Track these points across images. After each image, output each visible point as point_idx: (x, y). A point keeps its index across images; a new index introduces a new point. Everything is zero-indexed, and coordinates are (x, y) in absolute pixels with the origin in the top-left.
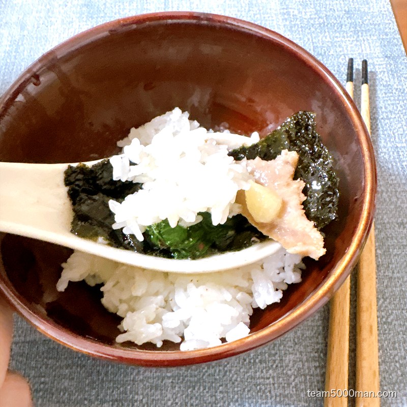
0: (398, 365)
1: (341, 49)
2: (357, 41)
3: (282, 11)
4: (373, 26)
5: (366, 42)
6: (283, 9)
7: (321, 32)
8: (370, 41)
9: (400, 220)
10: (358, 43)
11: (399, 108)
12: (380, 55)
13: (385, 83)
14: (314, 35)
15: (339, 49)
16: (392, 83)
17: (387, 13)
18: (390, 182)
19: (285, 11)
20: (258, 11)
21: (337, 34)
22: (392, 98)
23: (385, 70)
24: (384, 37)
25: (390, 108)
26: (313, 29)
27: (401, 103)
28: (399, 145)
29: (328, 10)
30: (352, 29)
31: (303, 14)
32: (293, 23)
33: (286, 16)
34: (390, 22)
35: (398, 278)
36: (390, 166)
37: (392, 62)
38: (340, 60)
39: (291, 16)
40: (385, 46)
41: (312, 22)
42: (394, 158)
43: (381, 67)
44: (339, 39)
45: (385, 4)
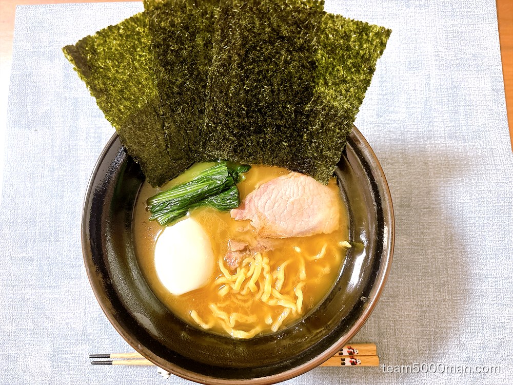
0: (476, 255)
1: (468, 83)
2: (478, 78)
3: (435, 53)
4: (488, 67)
5: (483, 79)
6: (435, 52)
7: (457, 71)
8: (485, 78)
9: (489, 189)
10: (478, 79)
11: (496, 125)
12: (490, 89)
13: (490, 108)
14: (453, 73)
15: (466, 84)
16: (493, 108)
17: (497, 57)
18: (487, 168)
19: (436, 54)
20: (420, 53)
21: (466, 73)
22: (492, 118)
23: (491, 99)
24: (494, 75)
25: (491, 124)
26: (452, 68)
27: (497, 122)
28: (493, 147)
29: (463, 53)
30: (476, 69)
31: (447, 56)
32: (441, 63)
33: (437, 58)
34: (498, 64)
35: (483, 217)
36: (488, 159)
37: (496, 94)
38: (466, 91)
39: (440, 58)
40: (493, 82)
41: (452, 62)
42: (490, 155)
43: (489, 97)
44: (467, 76)
45: (497, 51)
